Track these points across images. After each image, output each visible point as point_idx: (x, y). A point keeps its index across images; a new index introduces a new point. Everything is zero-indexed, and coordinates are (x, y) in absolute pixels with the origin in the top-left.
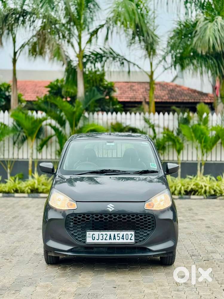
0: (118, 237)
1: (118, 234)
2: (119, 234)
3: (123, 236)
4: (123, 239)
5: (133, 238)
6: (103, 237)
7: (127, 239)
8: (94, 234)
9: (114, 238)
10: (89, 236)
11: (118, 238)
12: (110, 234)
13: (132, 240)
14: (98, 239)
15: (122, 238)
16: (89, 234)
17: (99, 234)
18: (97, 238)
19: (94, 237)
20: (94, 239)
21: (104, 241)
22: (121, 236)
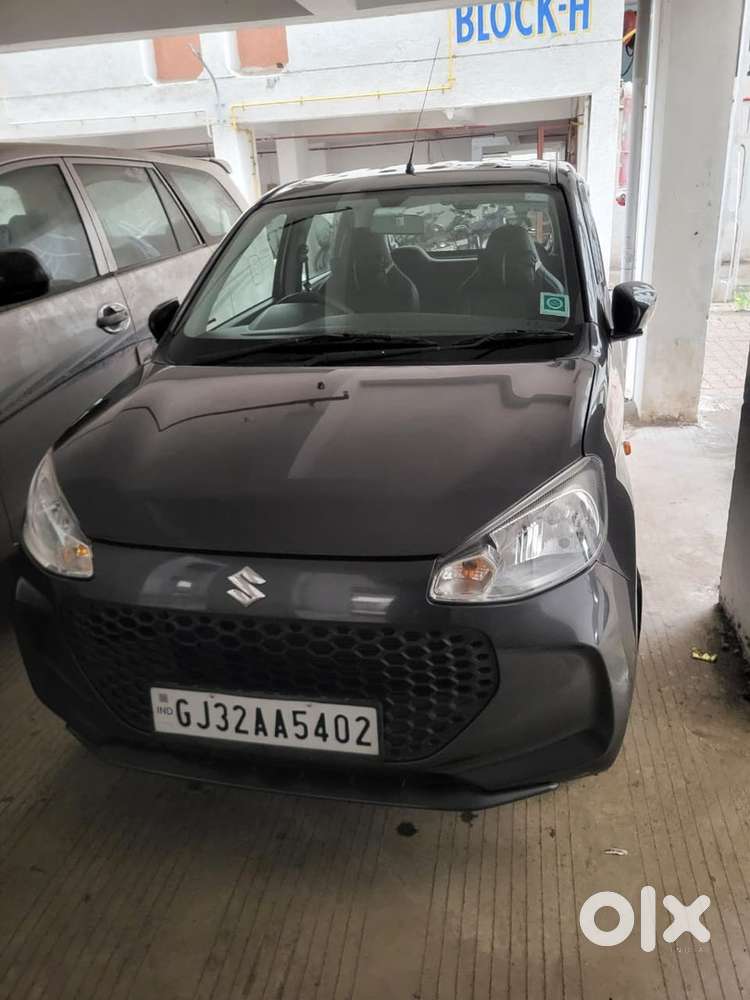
0: (296, 723)
1: (295, 713)
2: (304, 713)
3: (321, 722)
4: (325, 736)
5: (372, 736)
6: (224, 717)
7: (342, 736)
8: (185, 702)
9: (280, 729)
10: (163, 705)
11: (300, 730)
12: (259, 712)
13: (368, 744)
14: (204, 723)
15: (317, 734)
16: (164, 698)
17: (206, 704)
18: (198, 717)
19: (187, 715)
20: (185, 720)
21: (230, 735)
22: (312, 721)
